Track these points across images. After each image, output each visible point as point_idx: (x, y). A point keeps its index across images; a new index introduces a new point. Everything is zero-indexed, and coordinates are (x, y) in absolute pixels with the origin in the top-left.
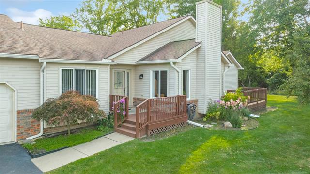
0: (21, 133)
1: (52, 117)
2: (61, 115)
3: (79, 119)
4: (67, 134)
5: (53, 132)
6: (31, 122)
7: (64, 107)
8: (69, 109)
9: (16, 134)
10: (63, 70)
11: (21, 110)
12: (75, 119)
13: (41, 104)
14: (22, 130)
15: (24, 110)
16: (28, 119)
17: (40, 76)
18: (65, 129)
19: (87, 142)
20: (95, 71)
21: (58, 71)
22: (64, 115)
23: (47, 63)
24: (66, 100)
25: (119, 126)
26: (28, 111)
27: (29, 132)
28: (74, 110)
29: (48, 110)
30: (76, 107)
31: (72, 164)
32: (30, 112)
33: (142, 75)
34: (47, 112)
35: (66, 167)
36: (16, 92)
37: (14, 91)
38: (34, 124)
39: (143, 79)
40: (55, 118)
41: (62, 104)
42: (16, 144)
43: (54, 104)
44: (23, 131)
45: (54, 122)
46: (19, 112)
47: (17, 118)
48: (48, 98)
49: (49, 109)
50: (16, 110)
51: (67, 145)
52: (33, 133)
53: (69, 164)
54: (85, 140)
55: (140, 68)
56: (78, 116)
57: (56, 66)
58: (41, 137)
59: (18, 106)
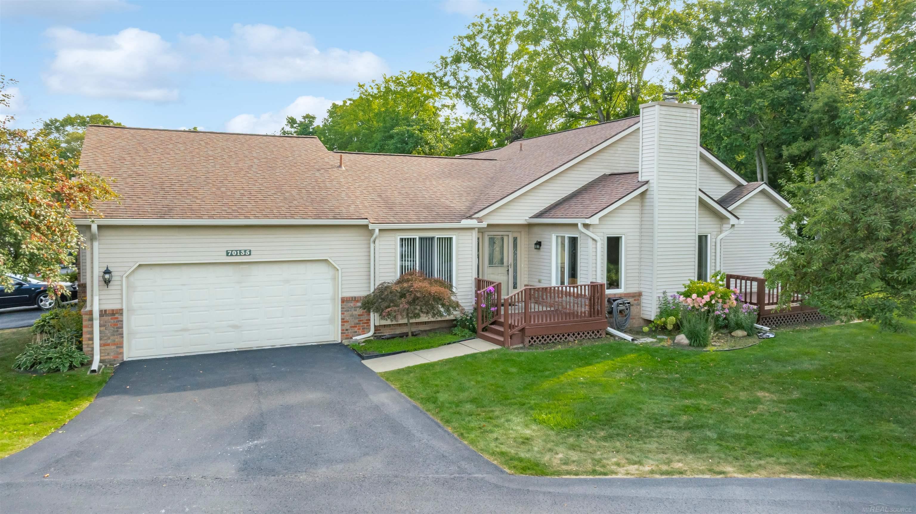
0: (347, 330)
1: (386, 308)
2: (398, 306)
3: (422, 312)
4: (407, 336)
5: (387, 333)
6: (359, 315)
7: (403, 296)
8: (409, 298)
9: (340, 332)
10: (402, 240)
11: (347, 298)
12: (417, 311)
13: (372, 290)
14: (347, 325)
15: (349, 298)
16: (355, 310)
17: (369, 248)
18: (405, 330)
19: (432, 347)
20: (451, 239)
21: (395, 241)
22: (401, 306)
23: (380, 230)
24: (405, 285)
25: (485, 329)
26: (354, 299)
27: (356, 329)
28: (416, 299)
29: (382, 299)
30: (418, 295)
31: (409, 367)
32: (357, 301)
33: (539, 244)
34: (380, 300)
35: (403, 370)
36: (340, 271)
37: (338, 270)
38: (362, 318)
39: (542, 249)
40: (389, 309)
41: (399, 290)
42: (340, 345)
43: (389, 290)
44: (348, 327)
45: (389, 314)
46: (343, 300)
47: (342, 308)
48: (380, 282)
49: (383, 297)
50: (340, 296)
51: (406, 349)
52: (360, 331)
53: (406, 368)
54: (430, 345)
55: (536, 230)
56: (421, 309)
57: (392, 234)
58: (372, 338)
59: (342, 292)
